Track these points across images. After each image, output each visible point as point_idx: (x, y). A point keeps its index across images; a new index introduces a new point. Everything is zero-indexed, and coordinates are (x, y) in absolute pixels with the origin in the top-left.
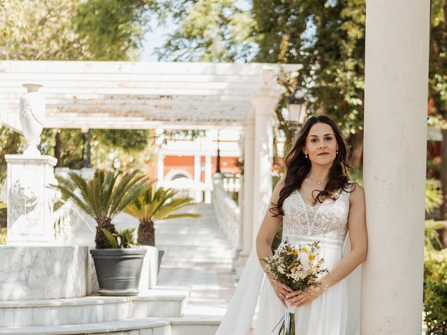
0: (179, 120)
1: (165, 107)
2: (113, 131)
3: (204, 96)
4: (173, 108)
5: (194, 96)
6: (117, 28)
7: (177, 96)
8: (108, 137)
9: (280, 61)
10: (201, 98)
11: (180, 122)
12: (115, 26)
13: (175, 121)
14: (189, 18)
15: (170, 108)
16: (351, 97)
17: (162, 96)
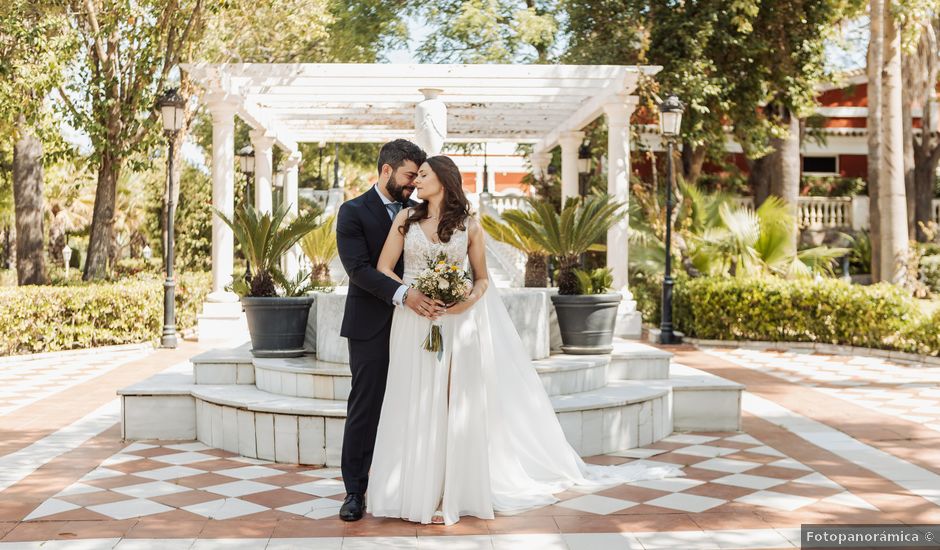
0: (471, 132)
1: (467, 117)
2: (352, 146)
3: (522, 104)
4: (476, 118)
5: (512, 103)
6: (377, 27)
7: (491, 104)
8: (346, 153)
9: (640, 61)
10: (518, 106)
11: (472, 135)
12: (376, 24)
13: (466, 133)
14: (466, 15)
15: (473, 118)
16: (699, 104)
17: (473, 105)
